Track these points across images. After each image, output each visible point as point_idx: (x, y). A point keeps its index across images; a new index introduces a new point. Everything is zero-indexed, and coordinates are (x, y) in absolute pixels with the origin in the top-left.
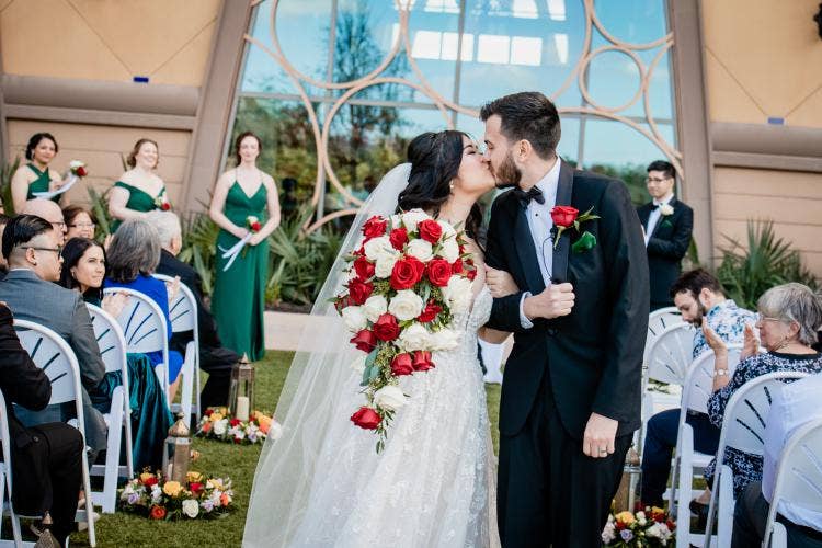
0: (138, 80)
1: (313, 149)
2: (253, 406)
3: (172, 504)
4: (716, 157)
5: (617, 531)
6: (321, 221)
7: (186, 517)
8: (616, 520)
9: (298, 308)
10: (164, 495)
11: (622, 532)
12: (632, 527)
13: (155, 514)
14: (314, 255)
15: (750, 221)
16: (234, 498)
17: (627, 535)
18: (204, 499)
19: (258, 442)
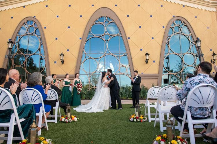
2: (71, 114)
6: (90, 89)
19: (72, 122)
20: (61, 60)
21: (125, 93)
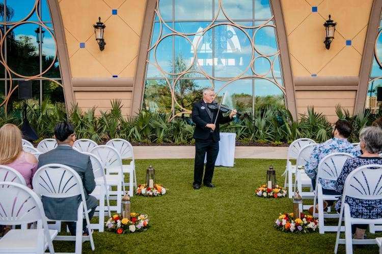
0: (114, 76)
1: (170, 96)
2: (155, 183)
3: (125, 227)
4: (296, 88)
5: (296, 226)
6: (174, 116)
7: (131, 232)
8: (295, 222)
9: (168, 144)
10: (122, 224)
11: (298, 227)
12: (302, 224)
13: (118, 232)
14: (173, 127)
15: (308, 107)
16: (148, 222)
17: (300, 228)
18: (137, 224)
19: (157, 196)
20: (97, 39)
21: (264, 128)
